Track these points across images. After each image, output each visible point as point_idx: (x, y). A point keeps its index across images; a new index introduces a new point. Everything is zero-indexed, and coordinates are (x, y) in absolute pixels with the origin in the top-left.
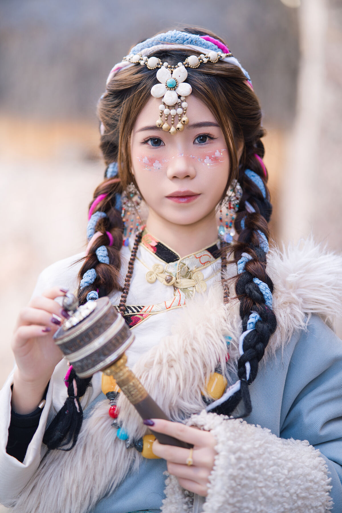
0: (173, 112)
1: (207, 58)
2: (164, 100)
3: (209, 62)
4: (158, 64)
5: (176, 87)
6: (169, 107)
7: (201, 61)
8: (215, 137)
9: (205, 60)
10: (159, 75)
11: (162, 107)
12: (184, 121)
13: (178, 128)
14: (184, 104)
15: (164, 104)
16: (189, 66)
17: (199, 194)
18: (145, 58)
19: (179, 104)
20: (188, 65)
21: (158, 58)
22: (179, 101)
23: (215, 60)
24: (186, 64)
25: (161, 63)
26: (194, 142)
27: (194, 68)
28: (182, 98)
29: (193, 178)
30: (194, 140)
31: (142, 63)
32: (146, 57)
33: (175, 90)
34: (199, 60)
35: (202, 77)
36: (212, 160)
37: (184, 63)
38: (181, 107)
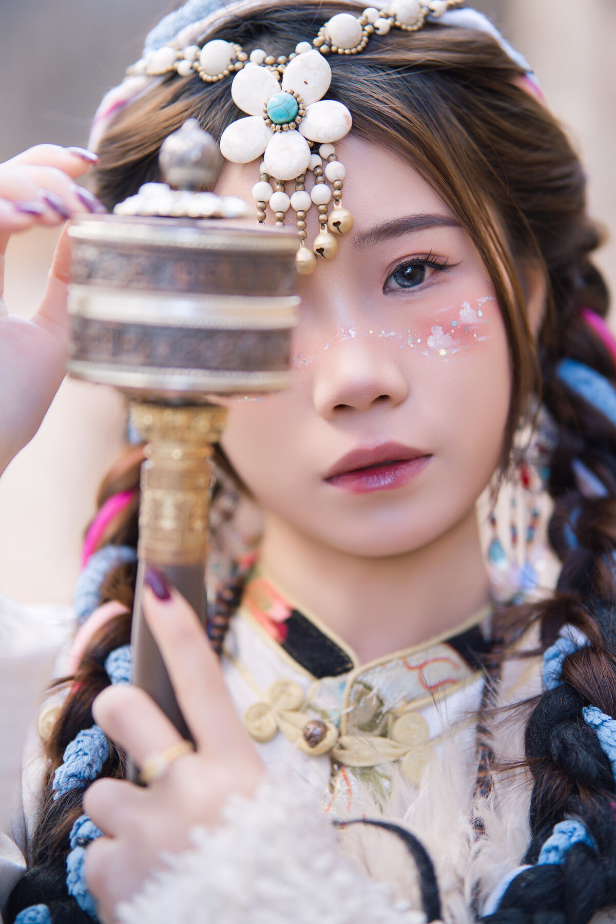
0: (300, 199)
1: (387, 17)
2: (264, 168)
3: (395, 29)
4: (234, 61)
5: (298, 118)
6: (285, 185)
7: (368, 28)
8: (450, 262)
9: (383, 25)
10: (240, 92)
11: (261, 189)
12: (337, 224)
13: (321, 250)
14: (333, 170)
15: (269, 179)
16: (334, 49)
17: (428, 456)
18: (191, 51)
19: (318, 171)
20: (330, 46)
21: (231, 44)
22: (316, 160)
23: (413, 21)
24: (323, 43)
25: (242, 56)
26: (386, 289)
27: (351, 54)
28: (325, 151)
29: (400, 403)
30: (384, 280)
31: (183, 68)
32: (194, 49)
33: (297, 129)
34: (364, 25)
35: (380, 76)
36: (453, 337)
37: (316, 41)
38: (326, 181)
